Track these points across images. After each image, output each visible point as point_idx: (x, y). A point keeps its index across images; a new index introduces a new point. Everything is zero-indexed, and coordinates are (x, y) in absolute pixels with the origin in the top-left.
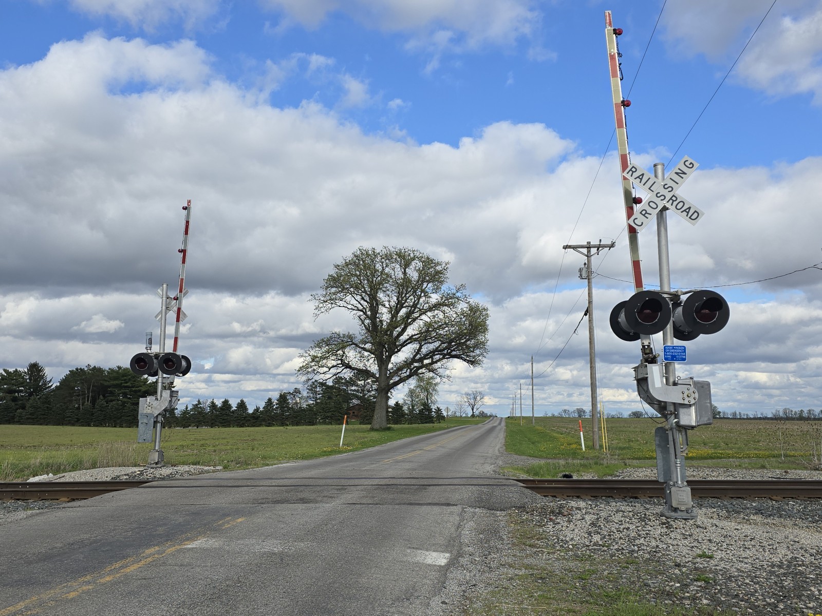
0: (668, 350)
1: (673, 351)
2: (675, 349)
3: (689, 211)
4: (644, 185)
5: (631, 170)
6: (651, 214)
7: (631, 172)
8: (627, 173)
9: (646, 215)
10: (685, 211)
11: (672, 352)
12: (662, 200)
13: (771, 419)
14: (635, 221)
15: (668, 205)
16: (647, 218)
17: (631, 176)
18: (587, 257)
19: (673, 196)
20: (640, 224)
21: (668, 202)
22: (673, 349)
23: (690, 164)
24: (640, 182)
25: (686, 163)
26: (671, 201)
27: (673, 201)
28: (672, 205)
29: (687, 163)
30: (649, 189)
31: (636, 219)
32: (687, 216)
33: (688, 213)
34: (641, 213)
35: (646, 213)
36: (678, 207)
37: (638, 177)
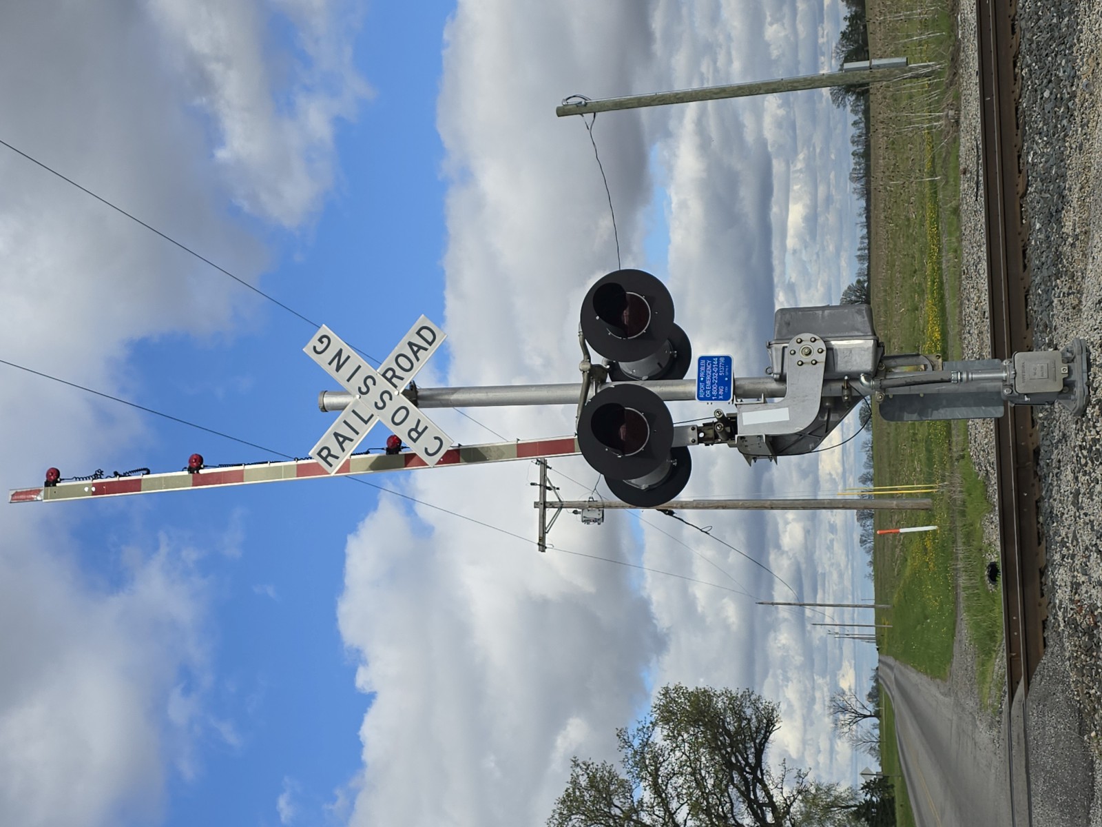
0: (708, 392)
1: (708, 382)
2: (705, 379)
3: (416, 345)
4: (357, 433)
5: (325, 459)
6: (419, 421)
7: (330, 459)
8: (331, 465)
9: (420, 429)
10: (415, 353)
11: (712, 384)
12: (391, 399)
13: (868, 201)
14: (430, 451)
15: (404, 385)
16: (426, 428)
17: (337, 458)
18: (563, 509)
19: (384, 375)
20: (438, 442)
21: (395, 386)
22: (704, 381)
23: (322, 342)
24: (351, 440)
25: (319, 349)
26: (394, 380)
27: (394, 376)
28: (402, 379)
29: (320, 347)
30: (366, 422)
31: (426, 449)
32: (426, 349)
33: (420, 348)
34: (415, 440)
35: (415, 430)
36: (408, 366)
37: (341, 444)
